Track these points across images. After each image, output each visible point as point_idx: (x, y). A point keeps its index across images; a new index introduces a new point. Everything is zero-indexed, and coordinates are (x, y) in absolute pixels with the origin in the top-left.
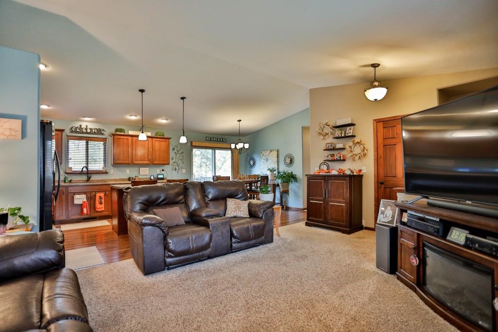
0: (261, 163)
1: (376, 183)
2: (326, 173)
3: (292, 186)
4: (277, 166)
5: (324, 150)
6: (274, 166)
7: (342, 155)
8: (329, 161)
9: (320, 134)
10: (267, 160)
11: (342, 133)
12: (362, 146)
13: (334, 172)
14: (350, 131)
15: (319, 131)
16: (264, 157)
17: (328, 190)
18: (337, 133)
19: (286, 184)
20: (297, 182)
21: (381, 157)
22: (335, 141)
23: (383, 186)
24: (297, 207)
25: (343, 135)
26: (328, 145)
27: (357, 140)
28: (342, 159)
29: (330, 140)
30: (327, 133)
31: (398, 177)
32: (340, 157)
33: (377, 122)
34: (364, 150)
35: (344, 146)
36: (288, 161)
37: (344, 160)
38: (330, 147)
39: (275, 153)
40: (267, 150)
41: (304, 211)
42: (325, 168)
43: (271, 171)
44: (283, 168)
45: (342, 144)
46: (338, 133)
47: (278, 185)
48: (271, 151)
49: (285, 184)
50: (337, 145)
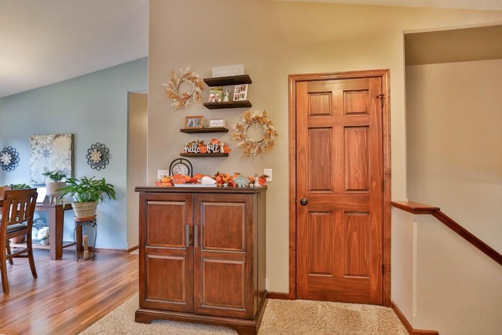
0: (32, 160)
1: (293, 202)
2: (187, 182)
3: (103, 208)
4: (70, 168)
5: (182, 131)
6: (64, 166)
7: (223, 144)
8: (193, 155)
9: (172, 96)
10: (46, 154)
11: (223, 96)
12: (265, 126)
13: (208, 182)
14: (241, 93)
15: (168, 89)
16: (38, 148)
17: (199, 227)
18: (212, 95)
19: (90, 204)
20: (115, 198)
21: (303, 151)
22: (207, 113)
23: (306, 209)
24: (115, 247)
25: (226, 99)
26: (190, 121)
27: (255, 112)
28: (222, 151)
29: (196, 110)
30: (189, 94)
31: (336, 190)
32: (219, 148)
33: (296, 81)
34: (270, 135)
35: (226, 123)
36: (96, 157)
37: (226, 155)
38: (195, 126)
39: (66, 142)
40: (48, 135)
41: (132, 253)
42: (182, 170)
43: (52, 177)
44: (84, 172)
45: (222, 121)
46: (215, 95)
47: (69, 207)
48: (57, 136)
49: (86, 205)
50: (212, 122)
